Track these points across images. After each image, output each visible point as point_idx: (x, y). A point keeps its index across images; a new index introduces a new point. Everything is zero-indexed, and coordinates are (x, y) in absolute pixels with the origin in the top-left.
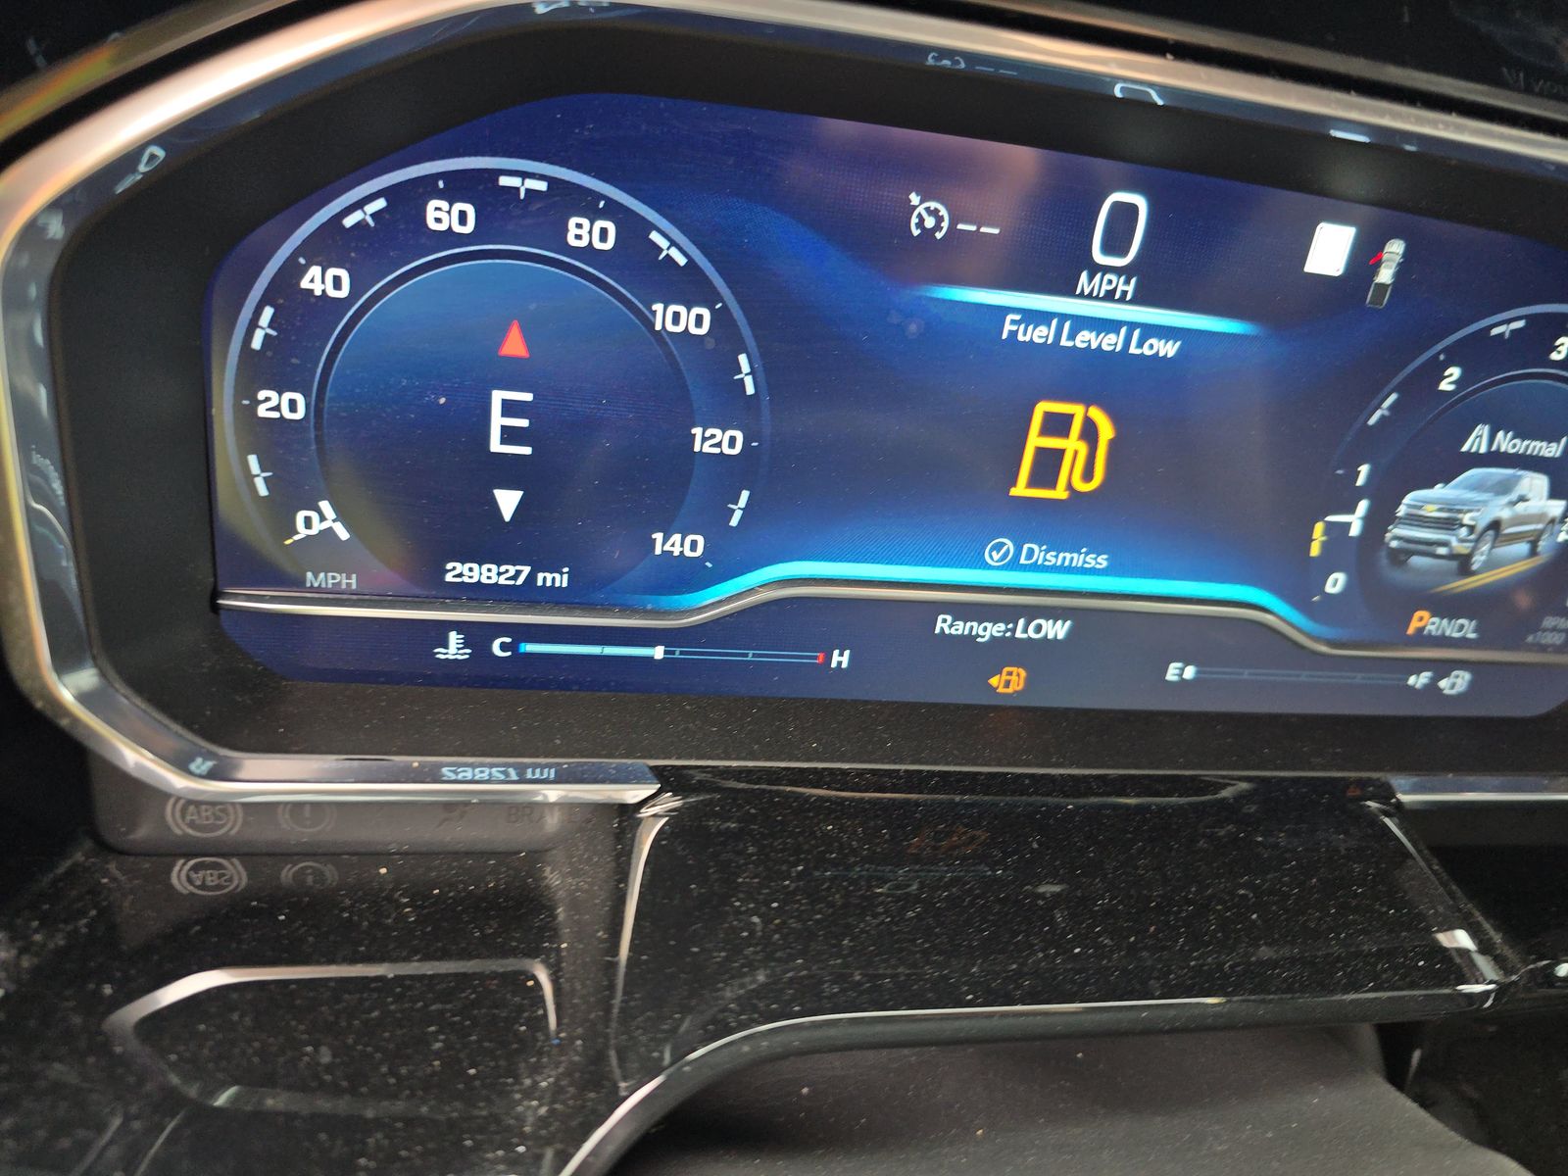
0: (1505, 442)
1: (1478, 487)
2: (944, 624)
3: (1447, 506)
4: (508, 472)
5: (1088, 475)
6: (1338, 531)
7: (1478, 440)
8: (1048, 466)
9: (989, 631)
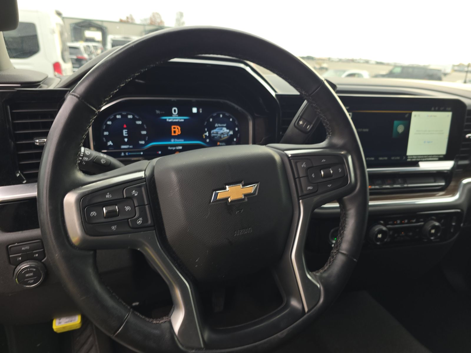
0: (219, 125)
1: (219, 129)
2: (169, 148)
3: (216, 132)
4: (126, 137)
5: (179, 132)
6: (206, 136)
7: (216, 125)
8: (175, 132)
9: (174, 148)
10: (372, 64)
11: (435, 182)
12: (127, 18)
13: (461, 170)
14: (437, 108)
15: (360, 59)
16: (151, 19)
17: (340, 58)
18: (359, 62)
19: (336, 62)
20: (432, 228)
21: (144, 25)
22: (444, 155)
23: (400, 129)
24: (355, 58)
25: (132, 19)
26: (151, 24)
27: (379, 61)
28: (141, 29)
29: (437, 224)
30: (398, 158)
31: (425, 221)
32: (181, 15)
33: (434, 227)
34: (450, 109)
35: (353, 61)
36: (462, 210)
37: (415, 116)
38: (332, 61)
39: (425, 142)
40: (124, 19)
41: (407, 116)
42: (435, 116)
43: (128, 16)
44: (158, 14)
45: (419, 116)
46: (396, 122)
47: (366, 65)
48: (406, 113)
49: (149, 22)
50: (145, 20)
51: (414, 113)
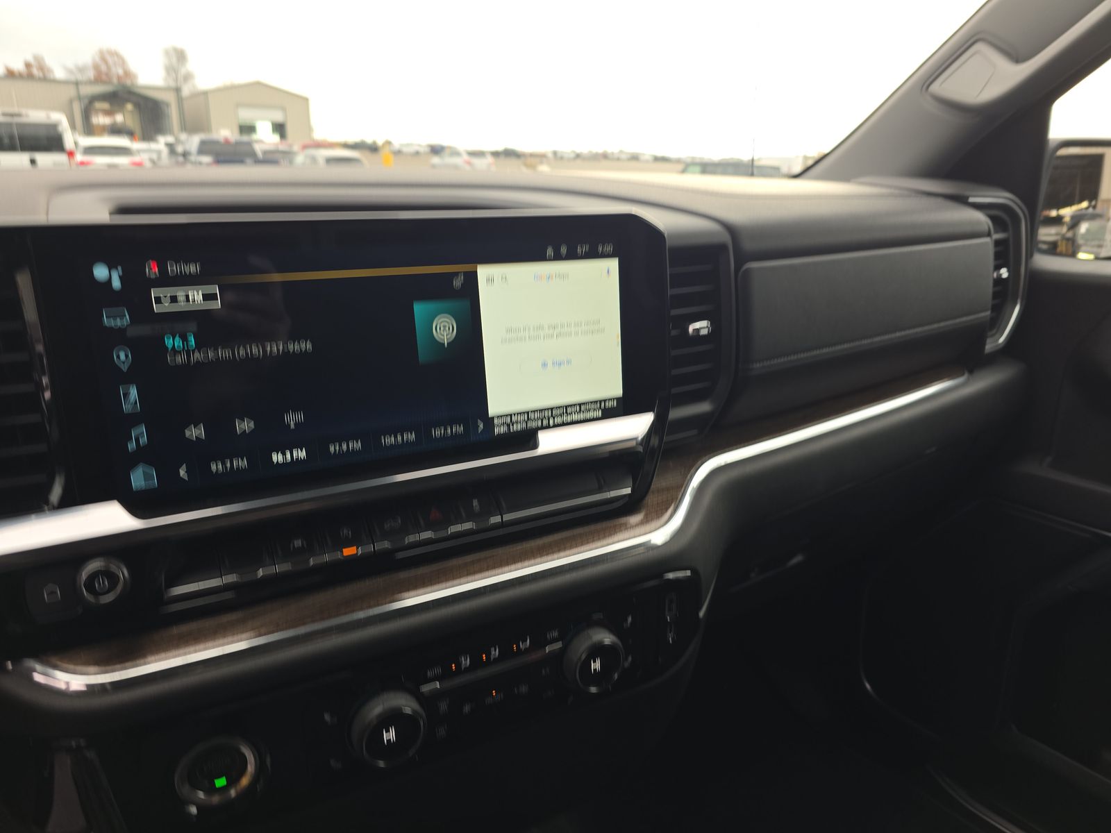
10: (647, 161)
11: (600, 490)
12: (28, 65)
13: (694, 432)
14: (564, 250)
15: (621, 152)
16: (96, 67)
17: (578, 151)
18: (618, 159)
19: (569, 160)
20: (592, 655)
21: (77, 84)
22: (618, 399)
23: (444, 329)
24: (609, 150)
25: (42, 68)
26: (98, 80)
27: (659, 154)
28: (71, 92)
29: (607, 638)
30: (460, 429)
31: (567, 637)
32: (181, 56)
33: (598, 650)
34: (609, 248)
35: (605, 156)
36: (694, 571)
37: (490, 280)
38: (562, 158)
39: (545, 365)
40: (18, 66)
41: (458, 283)
42: (563, 276)
43: (30, 59)
44: (115, 54)
45: (504, 278)
46: (420, 309)
47: (633, 163)
48: (456, 274)
49: (91, 74)
50: (81, 70)
51: (484, 272)
